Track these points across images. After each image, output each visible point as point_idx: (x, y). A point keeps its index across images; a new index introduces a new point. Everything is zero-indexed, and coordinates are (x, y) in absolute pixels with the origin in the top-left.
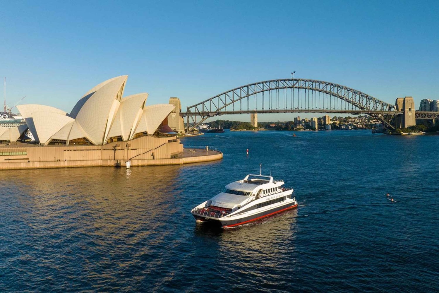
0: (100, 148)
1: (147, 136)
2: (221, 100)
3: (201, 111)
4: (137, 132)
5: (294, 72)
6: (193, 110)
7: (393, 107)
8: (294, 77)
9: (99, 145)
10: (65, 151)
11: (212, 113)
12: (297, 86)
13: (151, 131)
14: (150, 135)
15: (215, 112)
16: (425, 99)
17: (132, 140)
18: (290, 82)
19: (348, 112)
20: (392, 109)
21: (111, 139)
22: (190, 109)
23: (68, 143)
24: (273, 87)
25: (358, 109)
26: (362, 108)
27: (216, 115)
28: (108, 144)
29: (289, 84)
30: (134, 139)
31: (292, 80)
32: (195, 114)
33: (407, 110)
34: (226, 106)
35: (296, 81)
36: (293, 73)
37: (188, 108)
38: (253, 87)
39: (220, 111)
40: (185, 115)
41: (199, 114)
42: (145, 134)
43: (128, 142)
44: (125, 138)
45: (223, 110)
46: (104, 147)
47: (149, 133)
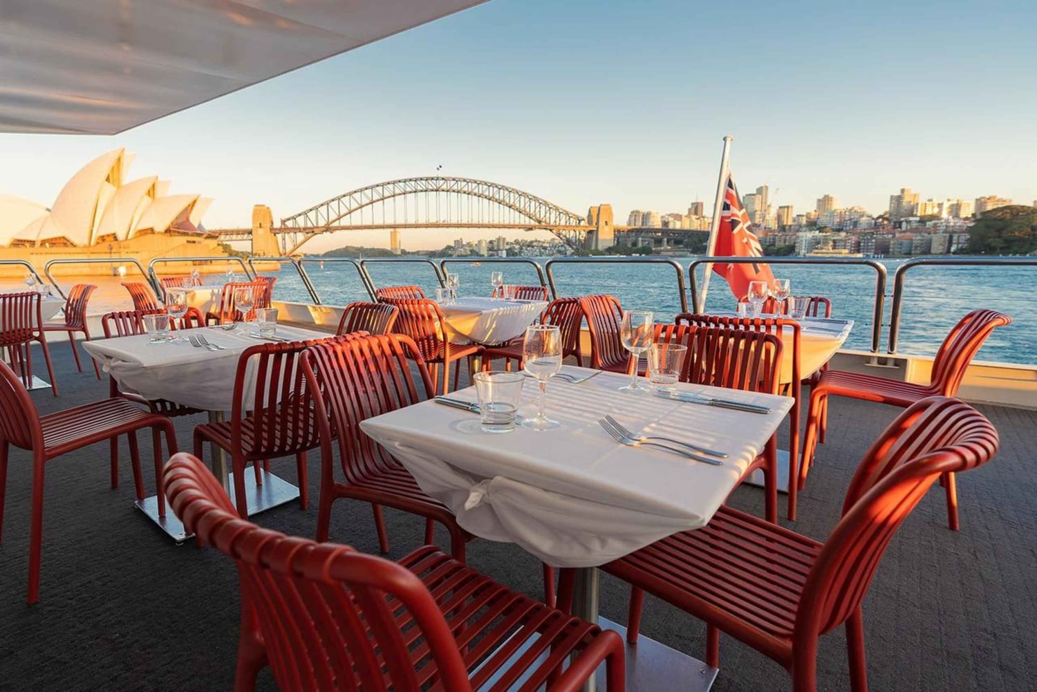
0: (85, 251)
1: (154, 233)
2: (345, 206)
3: (302, 225)
4: (140, 227)
5: (441, 167)
6: (290, 224)
7: (584, 220)
8: (440, 174)
9: (85, 246)
10: (32, 254)
11: (317, 227)
12: (444, 187)
13: (160, 227)
14: (159, 233)
15: (323, 227)
16: (635, 209)
17: (132, 239)
18: (434, 181)
19: (519, 227)
20: (583, 223)
21: (103, 238)
22: (286, 223)
23: (38, 244)
24: (419, 188)
25: (533, 223)
26: (540, 222)
27: (326, 231)
28: (98, 246)
29: (432, 185)
30: (134, 238)
31: (438, 179)
32: (296, 230)
33: (602, 223)
34: (339, 218)
35: (443, 181)
36: (438, 167)
37: (283, 222)
38: (402, 184)
39: (331, 225)
40: (277, 231)
41: (300, 230)
42: (152, 231)
43: (126, 242)
44: (121, 236)
45: (336, 224)
46: (92, 250)
47: (157, 229)
